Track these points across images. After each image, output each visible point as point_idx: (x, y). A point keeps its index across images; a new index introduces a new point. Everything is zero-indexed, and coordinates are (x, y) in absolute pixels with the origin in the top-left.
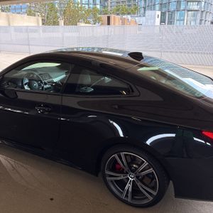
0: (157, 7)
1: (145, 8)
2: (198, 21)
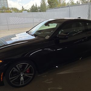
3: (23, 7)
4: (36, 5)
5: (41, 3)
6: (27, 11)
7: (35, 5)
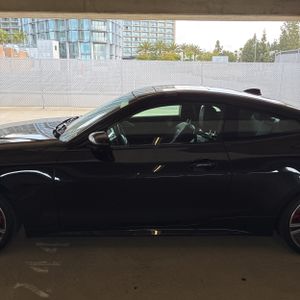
0: (52, 35)
1: (34, 36)
2: (108, 56)
3: (218, 42)
4: (264, 38)
5: (284, 32)
6: (227, 57)
7: (259, 38)
